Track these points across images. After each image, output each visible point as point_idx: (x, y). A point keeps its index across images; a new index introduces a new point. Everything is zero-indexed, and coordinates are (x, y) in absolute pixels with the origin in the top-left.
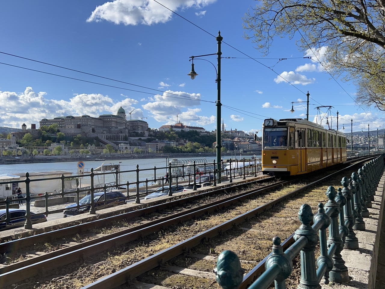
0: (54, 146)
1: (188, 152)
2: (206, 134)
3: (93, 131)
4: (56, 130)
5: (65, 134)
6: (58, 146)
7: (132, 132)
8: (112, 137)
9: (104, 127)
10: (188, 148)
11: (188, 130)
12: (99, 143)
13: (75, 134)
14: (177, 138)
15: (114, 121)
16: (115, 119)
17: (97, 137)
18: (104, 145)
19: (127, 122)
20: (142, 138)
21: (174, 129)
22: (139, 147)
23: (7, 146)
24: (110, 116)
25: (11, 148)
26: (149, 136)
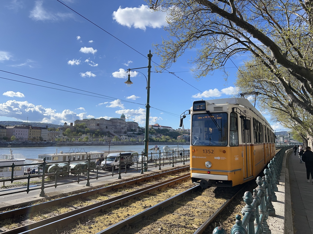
0: (84, 136)
1: (162, 142)
2: (173, 131)
3: (107, 128)
4: (85, 127)
5: (90, 129)
6: (86, 136)
7: (129, 128)
8: (117, 132)
9: (112, 125)
10: (163, 140)
11: (162, 128)
12: (110, 135)
13: (96, 130)
14: (156, 133)
15: (119, 122)
16: (119, 121)
17: (109, 131)
18: (113, 136)
19: (126, 123)
20: (135, 133)
21: (154, 127)
22: (134, 138)
23: (57, 135)
24: (116, 119)
25: (60, 137)
26: (139, 131)
